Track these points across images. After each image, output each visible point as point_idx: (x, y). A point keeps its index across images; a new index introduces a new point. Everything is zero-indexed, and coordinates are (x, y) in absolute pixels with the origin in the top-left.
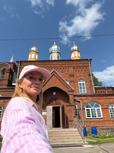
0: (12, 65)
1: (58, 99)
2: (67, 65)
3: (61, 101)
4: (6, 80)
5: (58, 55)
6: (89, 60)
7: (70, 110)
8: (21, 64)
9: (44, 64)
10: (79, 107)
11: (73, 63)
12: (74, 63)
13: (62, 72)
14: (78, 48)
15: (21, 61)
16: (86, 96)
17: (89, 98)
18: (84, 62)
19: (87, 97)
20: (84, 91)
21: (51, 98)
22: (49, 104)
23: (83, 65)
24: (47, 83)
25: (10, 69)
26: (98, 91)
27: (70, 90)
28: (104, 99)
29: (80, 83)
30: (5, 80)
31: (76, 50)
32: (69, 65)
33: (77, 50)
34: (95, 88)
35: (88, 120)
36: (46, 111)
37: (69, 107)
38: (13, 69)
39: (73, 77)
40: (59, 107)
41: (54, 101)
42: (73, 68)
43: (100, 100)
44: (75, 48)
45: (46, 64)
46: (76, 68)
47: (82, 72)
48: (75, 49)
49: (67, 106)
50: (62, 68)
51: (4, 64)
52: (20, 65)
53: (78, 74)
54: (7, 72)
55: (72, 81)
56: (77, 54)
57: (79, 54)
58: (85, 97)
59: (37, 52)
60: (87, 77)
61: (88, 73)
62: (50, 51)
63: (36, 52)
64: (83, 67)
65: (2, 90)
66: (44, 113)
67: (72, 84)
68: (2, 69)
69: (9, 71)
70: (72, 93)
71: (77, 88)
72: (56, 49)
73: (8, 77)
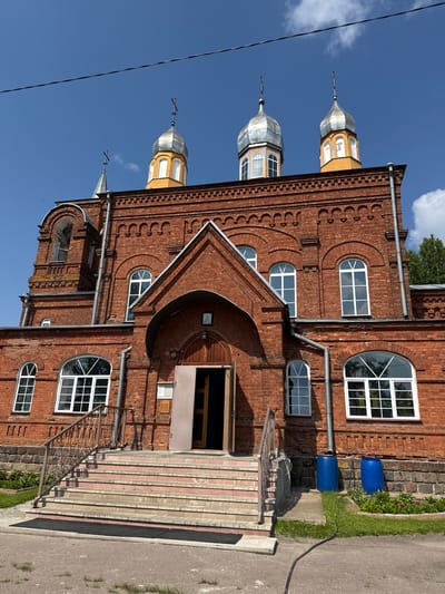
0: (99, 211)
1: (221, 339)
2: (292, 198)
3: (230, 346)
4: (74, 265)
5: (270, 157)
6: (391, 169)
8: (117, 206)
9: (199, 200)
10: (318, 373)
11: (317, 189)
12: (323, 189)
14: (347, 121)
15: (114, 194)
16: (351, 330)
17: (363, 335)
18: (370, 180)
19: (355, 334)
21: (192, 334)
22: (183, 357)
23: (363, 192)
24: (183, 276)
25: (85, 224)
26: (434, 305)
27: (270, 306)
28: (432, 340)
29: (346, 271)
30: (70, 265)
31: (339, 131)
32: (302, 198)
33: (346, 130)
34: (413, 291)
35: (354, 427)
36: (173, 385)
37: (259, 373)
39: (315, 248)
40: (223, 370)
41: (205, 349)
42: (316, 210)
43: (412, 347)
44: (337, 119)
45: (206, 198)
46: (331, 208)
47: (357, 226)
48: (334, 128)
49: (253, 367)
50: (272, 213)
51: (65, 209)
52: (112, 209)
53: (339, 236)
54: (75, 238)
55: (310, 267)
56: (343, 146)
57: (354, 147)
58: (348, 334)
59: (179, 154)
60: (377, 245)
62: (239, 143)
63: (177, 155)
64: (362, 202)
65: (53, 304)
66: (163, 393)
67: (310, 278)
68: (60, 225)
69: (83, 234)
70: (278, 316)
71: (330, 296)
72: (263, 134)
73: (81, 255)
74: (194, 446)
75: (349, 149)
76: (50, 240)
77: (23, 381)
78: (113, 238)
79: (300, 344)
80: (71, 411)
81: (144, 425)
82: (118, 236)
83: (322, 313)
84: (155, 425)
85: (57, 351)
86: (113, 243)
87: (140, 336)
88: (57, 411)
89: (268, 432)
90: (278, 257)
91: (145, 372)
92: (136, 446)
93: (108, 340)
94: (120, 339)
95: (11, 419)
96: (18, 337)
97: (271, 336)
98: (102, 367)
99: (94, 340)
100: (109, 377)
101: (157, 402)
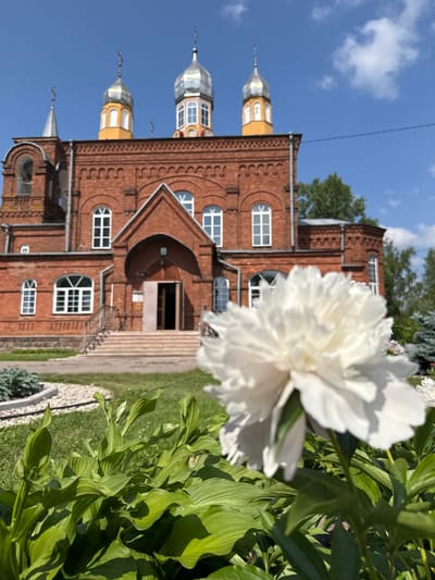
0: (53, 147)
1: (172, 264)
2: (219, 154)
3: (179, 269)
4: (38, 198)
5: (203, 105)
6: (291, 137)
8: (78, 153)
9: (148, 151)
10: (233, 284)
11: (238, 148)
12: (243, 148)
13: (204, 178)
14: (265, 88)
15: (75, 143)
18: (277, 144)
19: (257, 260)
20: (266, 240)
21: (153, 261)
22: (148, 276)
23: (271, 154)
24: (146, 222)
25: (45, 161)
26: (317, 236)
27: (205, 243)
29: (257, 213)
30: (35, 198)
31: (256, 97)
32: (227, 155)
33: (263, 97)
36: (142, 294)
37: (197, 285)
38: (56, 163)
39: (236, 196)
40: (174, 284)
41: (163, 271)
42: (237, 165)
44: (256, 86)
45: (153, 150)
46: (249, 164)
47: (266, 179)
48: (253, 92)
49: (194, 282)
50: (205, 166)
51: (25, 147)
52: (75, 155)
53: (253, 187)
54: (37, 174)
55: (232, 210)
56: (259, 111)
57: (268, 111)
58: (253, 260)
59: (127, 105)
60: (279, 195)
61: (283, 181)
62: (177, 90)
63: (125, 105)
64: (270, 161)
65: (30, 233)
66: (136, 298)
67: (231, 218)
68: (21, 161)
69: (44, 171)
70: (209, 250)
71: (245, 231)
72: (197, 84)
73: (43, 188)
74: (158, 329)
75: (264, 114)
76: (14, 175)
77: (26, 293)
78: (77, 180)
79: (223, 266)
80: (66, 312)
81: (126, 318)
82: (80, 179)
83: (239, 243)
84: (133, 317)
85: (50, 271)
86: (77, 185)
88: (55, 312)
90: (209, 202)
91: (124, 285)
92: (121, 328)
93: (88, 263)
94: (98, 263)
95: (21, 319)
96: (18, 261)
97: (205, 263)
98: (86, 283)
99: (78, 263)
100: (91, 289)
101: (133, 304)
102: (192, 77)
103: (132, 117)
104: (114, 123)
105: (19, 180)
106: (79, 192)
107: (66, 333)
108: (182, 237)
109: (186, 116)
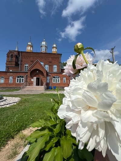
0: (17, 52)
1: (39, 74)
5: (45, 48)
6: (60, 54)
7: (44, 79)
10: (50, 78)
12: (52, 55)
13: (45, 60)
15: (21, 52)
18: (58, 55)
20: (56, 71)
21: (36, 73)
22: (35, 76)
24: (34, 66)
25: (15, 55)
29: (54, 66)
30: (13, 61)
31: (54, 47)
32: (49, 56)
33: (56, 47)
35: (54, 83)
38: (18, 55)
39: (51, 63)
40: (39, 78)
41: (37, 75)
42: (51, 58)
43: (60, 75)
44: (55, 45)
46: (53, 58)
47: (56, 61)
49: (43, 77)
50: (46, 58)
51: (11, 52)
52: (21, 54)
53: (54, 62)
55: (50, 65)
57: (56, 50)
58: (54, 74)
60: (58, 63)
61: (59, 61)
62: (41, 45)
63: (31, 46)
64: (57, 58)
65: (12, 68)
66: (32, 80)
68: (11, 54)
69: (15, 57)
70: (46, 72)
71: (52, 69)
72: (44, 44)
73: (15, 60)
74: (36, 86)
77: (11, 79)
78: (22, 58)
79: (48, 75)
80: (19, 82)
83: (51, 71)
84: (31, 83)
85: (16, 75)
87: (29, 73)
88: (16, 82)
89: (44, 84)
90: (46, 64)
91: (30, 78)
92: (29, 85)
93: (23, 74)
94: (25, 74)
95: (9, 84)
97: (45, 74)
99: (21, 73)
100: (24, 78)
101: (31, 81)
102: (44, 43)
103: (33, 48)
104: (29, 49)
105: (10, 58)
106: (22, 61)
107: (19, 86)
108: (41, 69)
109: (43, 49)
